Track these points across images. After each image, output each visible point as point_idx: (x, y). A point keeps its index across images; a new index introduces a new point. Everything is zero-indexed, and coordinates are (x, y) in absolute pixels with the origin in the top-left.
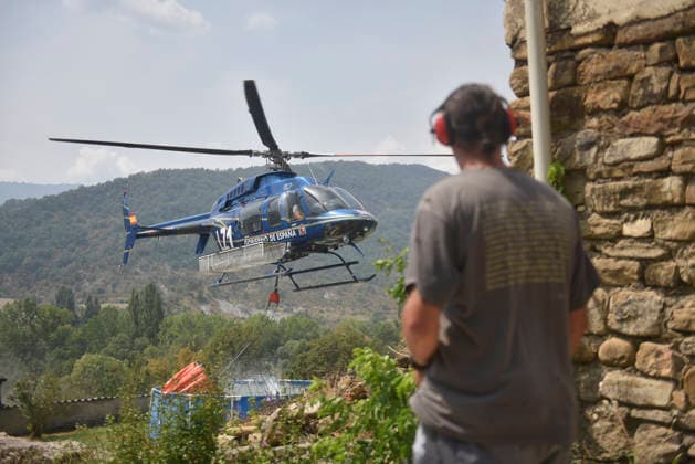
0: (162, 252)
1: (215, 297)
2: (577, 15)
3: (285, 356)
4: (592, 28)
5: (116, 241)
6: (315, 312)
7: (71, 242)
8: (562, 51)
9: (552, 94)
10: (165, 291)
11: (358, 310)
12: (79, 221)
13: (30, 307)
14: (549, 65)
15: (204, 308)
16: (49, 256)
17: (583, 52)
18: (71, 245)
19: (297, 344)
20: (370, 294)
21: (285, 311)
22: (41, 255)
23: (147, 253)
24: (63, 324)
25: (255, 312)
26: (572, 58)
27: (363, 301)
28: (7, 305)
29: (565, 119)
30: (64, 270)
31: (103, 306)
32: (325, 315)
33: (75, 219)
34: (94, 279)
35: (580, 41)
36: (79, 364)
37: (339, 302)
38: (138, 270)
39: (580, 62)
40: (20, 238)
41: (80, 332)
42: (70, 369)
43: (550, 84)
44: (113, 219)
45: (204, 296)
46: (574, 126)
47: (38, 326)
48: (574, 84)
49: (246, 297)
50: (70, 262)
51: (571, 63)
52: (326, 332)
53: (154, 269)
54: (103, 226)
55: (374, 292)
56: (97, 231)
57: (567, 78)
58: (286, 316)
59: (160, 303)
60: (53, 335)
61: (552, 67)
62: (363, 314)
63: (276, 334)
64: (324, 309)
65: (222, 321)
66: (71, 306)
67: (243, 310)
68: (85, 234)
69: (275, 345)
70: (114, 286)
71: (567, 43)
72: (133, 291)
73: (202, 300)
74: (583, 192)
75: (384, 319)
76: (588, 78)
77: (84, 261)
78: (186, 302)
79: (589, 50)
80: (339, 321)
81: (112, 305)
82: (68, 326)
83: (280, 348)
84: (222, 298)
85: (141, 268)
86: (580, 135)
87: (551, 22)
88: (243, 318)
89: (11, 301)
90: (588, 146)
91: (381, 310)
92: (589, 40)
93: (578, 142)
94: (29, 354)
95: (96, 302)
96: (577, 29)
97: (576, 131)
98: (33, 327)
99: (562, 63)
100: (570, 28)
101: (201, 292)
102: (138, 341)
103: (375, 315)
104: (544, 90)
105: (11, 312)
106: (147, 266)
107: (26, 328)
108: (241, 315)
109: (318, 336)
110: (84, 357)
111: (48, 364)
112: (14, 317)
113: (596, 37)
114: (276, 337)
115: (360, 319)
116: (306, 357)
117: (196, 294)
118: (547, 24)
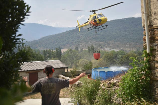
0: (94, 39)
1: (104, 47)
2: (154, 23)
3: (118, 58)
4: (156, 26)
5: (85, 37)
6: (124, 49)
7: (77, 38)
8: (152, 29)
9: (150, 36)
10: (95, 46)
11: (134, 48)
12: (78, 34)
13: (71, 50)
14: (149, 31)
15: (102, 49)
16: (74, 41)
17: (155, 30)
18: (77, 39)
19: (121, 56)
20: (136, 45)
21: (118, 49)
22: (72, 40)
23: (91, 39)
24: (77, 53)
25: (112, 50)
26: (153, 30)
27: (135, 47)
28: (67, 50)
29: (152, 41)
30: (76, 43)
31: (84, 50)
32: (126, 50)
33: (78, 33)
34: (82, 45)
35: (154, 28)
36: (80, 61)
37: (129, 47)
38: (89, 42)
39: (155, 31)
40: (69, 38)
41: (80, 55)
42: (79, 61)
43: (150, 34)
44: (84, 33)
45: (102, 47)
46: (154, 42)
47: (73, 54)
48: (154, 35)
49: (110, 47)
50: (77, 41)
51: (153, 31)
52: (127, 54)
53: (92, 42)
54: (83, 34)
55: (137, 45)
56: (81, 36)
57: (152, 34)
58: (118, 50)
59: (94, 49)
60: (75, 55)
61: (150, 32)
62: (135, 49)
63: (117, 54)
64: (126, 49)
65: (106, 52)
66: (78, 50)
67: (110, 49)
68: (79, 36)
69: (116, 56)
70: (85, 46)
71: (153, 28)
72: (89, 47)
73: (102, 48)
74: (156, 53)
75: (140, 50)
76: (156, 34)
77: (80, 41)
78: (98, 48)
79: (156, 29)
80: (129, 51)
81: (85, 49)
82: (78, 54)
83: (117, 57)
84: (105, 47)
85: (90, 42)
86: (155, 44)
87: (150, 24)
88: (110, 51)
89: (68, 49)
90: (156, 46)
91: (139, 48)
92: (156, 28)
93: (154, 45)
94: (72, 59)
95: (82, 49)
96: (154, 26)
97: (154, 43)
98: (72, 54)
99: (152, 31)
100: (153, 25)
101: (101, 46)
102: (90, 56)
103: (138, 49)
104: (149, 35)
105: (68, 51)
106: (91, 42)
107: (71, 54)
108: (109, 50)
109: (125, 54)
110: (81, 59)
111: (75, 61)
112: (69, 52)
113: (157, 28)
114: (116, 55)
115: (134, 50)
116: (122, 59)
117: (100, 47)
118: (149, 24)
